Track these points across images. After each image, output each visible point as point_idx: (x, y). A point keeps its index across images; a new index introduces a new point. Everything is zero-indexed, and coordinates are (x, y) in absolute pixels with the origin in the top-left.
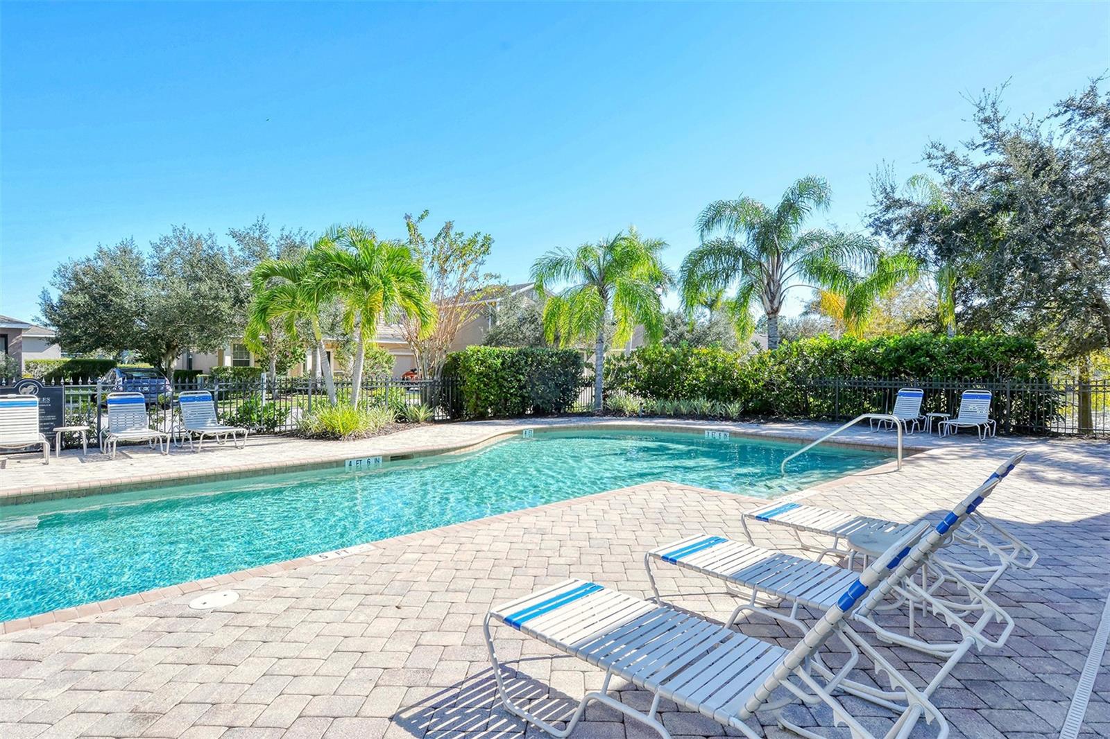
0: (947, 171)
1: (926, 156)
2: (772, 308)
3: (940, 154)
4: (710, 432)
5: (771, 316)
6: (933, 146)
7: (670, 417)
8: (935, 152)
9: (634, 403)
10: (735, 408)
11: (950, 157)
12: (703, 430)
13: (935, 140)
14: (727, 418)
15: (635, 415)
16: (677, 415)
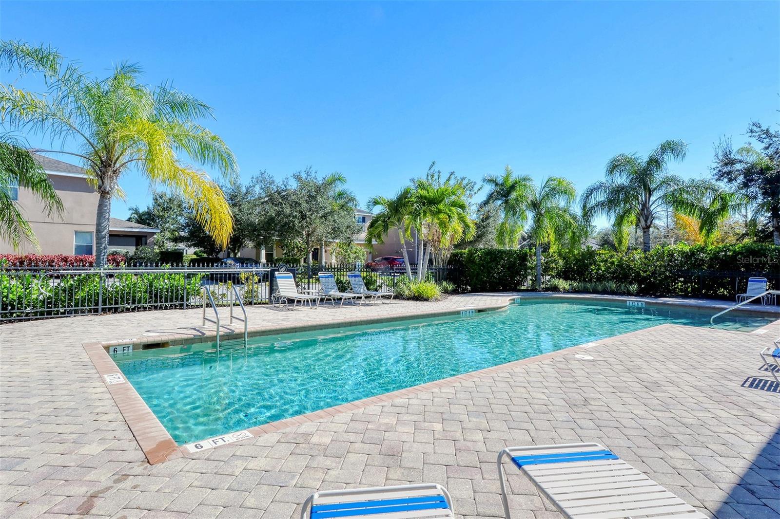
0: (765, 141)
1: (749, 131)
2: (646, 225)
3: (758, 130)
4: (631, 302)
5: (645, 230)
6: (754, 125)
7: (590, 293)
8: (755, 128)
9: (562, 284)
10: (634, 287)
11: (767, 132)
12: (626, 301)
13: (755, 120)
14: (629, 294)
15: (566, 291)
16: (595, 292)
